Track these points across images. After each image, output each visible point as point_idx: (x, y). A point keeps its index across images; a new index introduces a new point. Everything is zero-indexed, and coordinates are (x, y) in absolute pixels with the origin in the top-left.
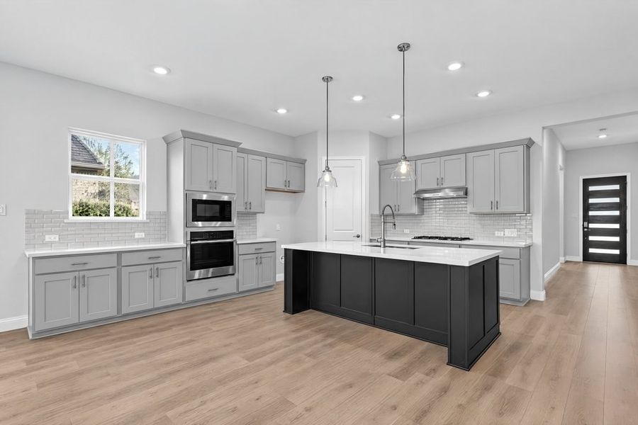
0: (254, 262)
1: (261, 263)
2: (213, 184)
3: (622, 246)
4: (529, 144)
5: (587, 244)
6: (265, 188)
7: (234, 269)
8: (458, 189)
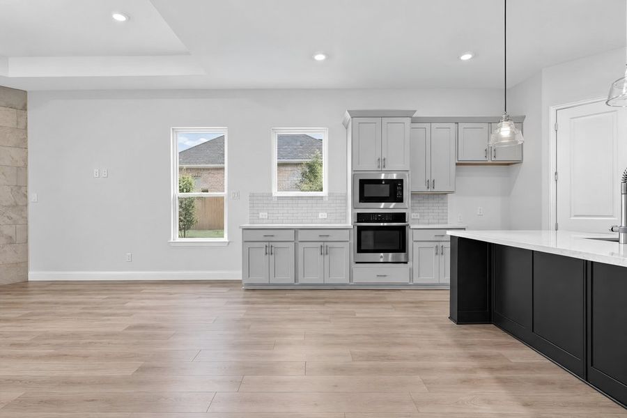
0: (434, 251)
1: (442, 254)
2: (382, 162)
6: (454, 161)
7: (407, 257)
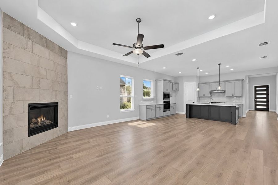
1: (174, 108)
2: (167, 90)
3: (267, 105)
4: (242, 80)
5: (256, 105)
6: (172, 91)
7: (170, 110)
8: (223, 90)
